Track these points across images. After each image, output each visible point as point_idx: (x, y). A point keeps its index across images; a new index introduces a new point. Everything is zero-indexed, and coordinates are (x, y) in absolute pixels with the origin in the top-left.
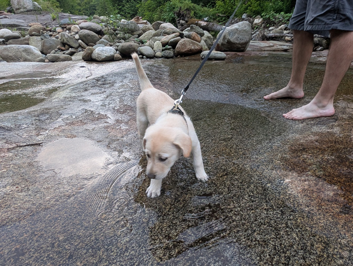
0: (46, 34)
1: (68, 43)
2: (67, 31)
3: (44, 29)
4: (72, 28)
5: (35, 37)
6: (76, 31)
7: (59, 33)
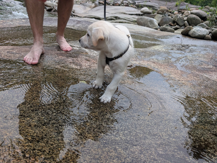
0: (167, 14)
1: (177, 22)
2: (181, 14)
3: (167, 11)
4: (185, 13)
5: (159, 15)
6: (187, 15)
7: (175, 14)
